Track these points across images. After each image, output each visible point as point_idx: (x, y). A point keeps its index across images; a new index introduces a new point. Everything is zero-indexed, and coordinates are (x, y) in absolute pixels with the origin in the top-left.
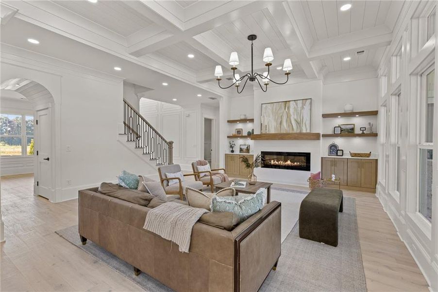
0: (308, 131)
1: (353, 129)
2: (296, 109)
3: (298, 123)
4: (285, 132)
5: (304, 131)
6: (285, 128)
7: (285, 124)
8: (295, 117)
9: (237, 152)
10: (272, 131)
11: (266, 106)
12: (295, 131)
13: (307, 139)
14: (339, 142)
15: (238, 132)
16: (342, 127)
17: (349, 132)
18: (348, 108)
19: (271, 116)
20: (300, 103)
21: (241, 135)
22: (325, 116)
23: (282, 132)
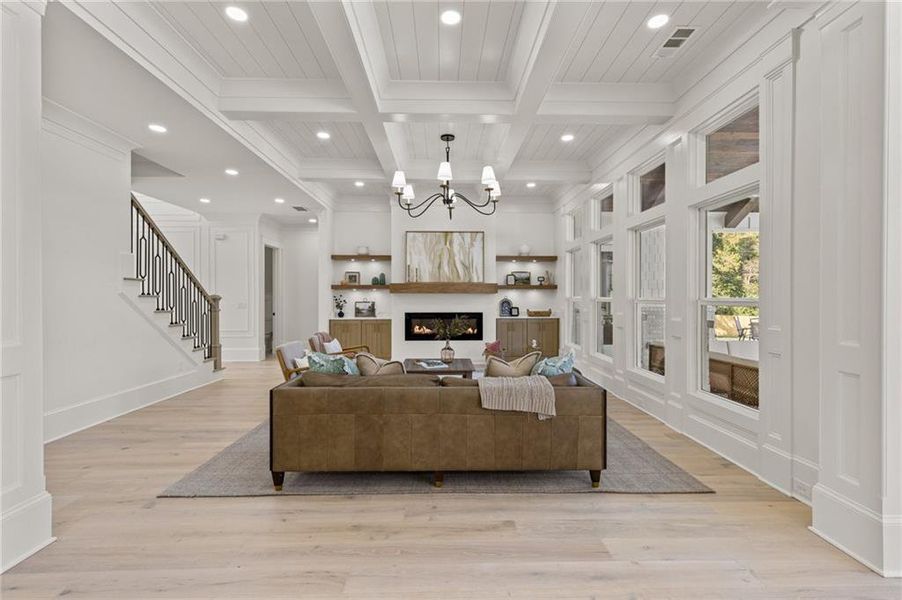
0: (481, 280)
1: (528, 279)
2: (461, 246)
3: (466, 268)
4: (446, 281)
5: (475, 280)
6: (446, 275)
7: (446, 268)
8: (462, 258)
9: (350, 315)
10: (426, 279)
11: (414, 237)
12: (462, 280)
13: (482, 292)
14: (513, 296)
15: (350, 277)
16: (517, 275)
17: (523, 283)
18: (525, 250)
19: (423, 253)
20: (468, 237)
21: (357, 284)
22: (500, 259)
23: (442, 280)
